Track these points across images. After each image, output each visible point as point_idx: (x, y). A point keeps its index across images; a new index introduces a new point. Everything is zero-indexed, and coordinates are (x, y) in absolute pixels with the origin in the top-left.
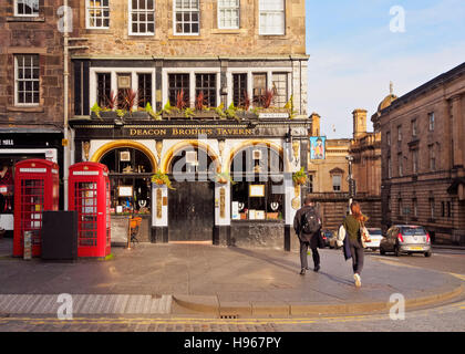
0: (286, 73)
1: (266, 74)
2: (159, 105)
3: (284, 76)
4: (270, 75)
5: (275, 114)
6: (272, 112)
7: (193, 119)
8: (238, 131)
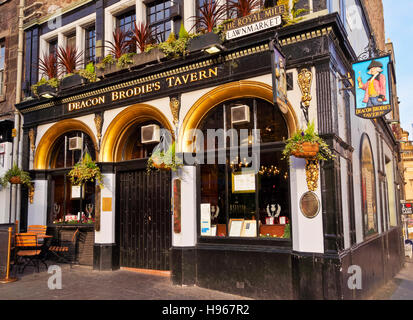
5: (254, 25)
6: (249, 23)
7: (132, 69)
8: (198, 76)
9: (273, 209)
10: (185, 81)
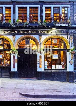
0: (68, 7)
1: (59, 7)
2: (14, 20)
3: (67, 8)
4: (61, 8)
6: (61, 24)
7: (28, 26)
8: (47, 32)
9: (62, 63)
10: (44, 32)
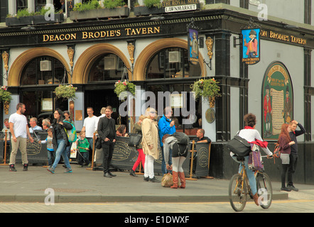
5: (181, 6)
6: (178, 5)
7: (99, 19)
8: (147, 30)
10: (139, 33)
